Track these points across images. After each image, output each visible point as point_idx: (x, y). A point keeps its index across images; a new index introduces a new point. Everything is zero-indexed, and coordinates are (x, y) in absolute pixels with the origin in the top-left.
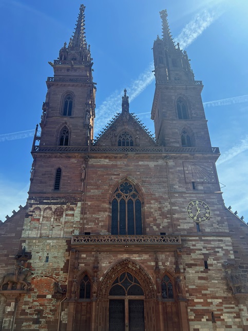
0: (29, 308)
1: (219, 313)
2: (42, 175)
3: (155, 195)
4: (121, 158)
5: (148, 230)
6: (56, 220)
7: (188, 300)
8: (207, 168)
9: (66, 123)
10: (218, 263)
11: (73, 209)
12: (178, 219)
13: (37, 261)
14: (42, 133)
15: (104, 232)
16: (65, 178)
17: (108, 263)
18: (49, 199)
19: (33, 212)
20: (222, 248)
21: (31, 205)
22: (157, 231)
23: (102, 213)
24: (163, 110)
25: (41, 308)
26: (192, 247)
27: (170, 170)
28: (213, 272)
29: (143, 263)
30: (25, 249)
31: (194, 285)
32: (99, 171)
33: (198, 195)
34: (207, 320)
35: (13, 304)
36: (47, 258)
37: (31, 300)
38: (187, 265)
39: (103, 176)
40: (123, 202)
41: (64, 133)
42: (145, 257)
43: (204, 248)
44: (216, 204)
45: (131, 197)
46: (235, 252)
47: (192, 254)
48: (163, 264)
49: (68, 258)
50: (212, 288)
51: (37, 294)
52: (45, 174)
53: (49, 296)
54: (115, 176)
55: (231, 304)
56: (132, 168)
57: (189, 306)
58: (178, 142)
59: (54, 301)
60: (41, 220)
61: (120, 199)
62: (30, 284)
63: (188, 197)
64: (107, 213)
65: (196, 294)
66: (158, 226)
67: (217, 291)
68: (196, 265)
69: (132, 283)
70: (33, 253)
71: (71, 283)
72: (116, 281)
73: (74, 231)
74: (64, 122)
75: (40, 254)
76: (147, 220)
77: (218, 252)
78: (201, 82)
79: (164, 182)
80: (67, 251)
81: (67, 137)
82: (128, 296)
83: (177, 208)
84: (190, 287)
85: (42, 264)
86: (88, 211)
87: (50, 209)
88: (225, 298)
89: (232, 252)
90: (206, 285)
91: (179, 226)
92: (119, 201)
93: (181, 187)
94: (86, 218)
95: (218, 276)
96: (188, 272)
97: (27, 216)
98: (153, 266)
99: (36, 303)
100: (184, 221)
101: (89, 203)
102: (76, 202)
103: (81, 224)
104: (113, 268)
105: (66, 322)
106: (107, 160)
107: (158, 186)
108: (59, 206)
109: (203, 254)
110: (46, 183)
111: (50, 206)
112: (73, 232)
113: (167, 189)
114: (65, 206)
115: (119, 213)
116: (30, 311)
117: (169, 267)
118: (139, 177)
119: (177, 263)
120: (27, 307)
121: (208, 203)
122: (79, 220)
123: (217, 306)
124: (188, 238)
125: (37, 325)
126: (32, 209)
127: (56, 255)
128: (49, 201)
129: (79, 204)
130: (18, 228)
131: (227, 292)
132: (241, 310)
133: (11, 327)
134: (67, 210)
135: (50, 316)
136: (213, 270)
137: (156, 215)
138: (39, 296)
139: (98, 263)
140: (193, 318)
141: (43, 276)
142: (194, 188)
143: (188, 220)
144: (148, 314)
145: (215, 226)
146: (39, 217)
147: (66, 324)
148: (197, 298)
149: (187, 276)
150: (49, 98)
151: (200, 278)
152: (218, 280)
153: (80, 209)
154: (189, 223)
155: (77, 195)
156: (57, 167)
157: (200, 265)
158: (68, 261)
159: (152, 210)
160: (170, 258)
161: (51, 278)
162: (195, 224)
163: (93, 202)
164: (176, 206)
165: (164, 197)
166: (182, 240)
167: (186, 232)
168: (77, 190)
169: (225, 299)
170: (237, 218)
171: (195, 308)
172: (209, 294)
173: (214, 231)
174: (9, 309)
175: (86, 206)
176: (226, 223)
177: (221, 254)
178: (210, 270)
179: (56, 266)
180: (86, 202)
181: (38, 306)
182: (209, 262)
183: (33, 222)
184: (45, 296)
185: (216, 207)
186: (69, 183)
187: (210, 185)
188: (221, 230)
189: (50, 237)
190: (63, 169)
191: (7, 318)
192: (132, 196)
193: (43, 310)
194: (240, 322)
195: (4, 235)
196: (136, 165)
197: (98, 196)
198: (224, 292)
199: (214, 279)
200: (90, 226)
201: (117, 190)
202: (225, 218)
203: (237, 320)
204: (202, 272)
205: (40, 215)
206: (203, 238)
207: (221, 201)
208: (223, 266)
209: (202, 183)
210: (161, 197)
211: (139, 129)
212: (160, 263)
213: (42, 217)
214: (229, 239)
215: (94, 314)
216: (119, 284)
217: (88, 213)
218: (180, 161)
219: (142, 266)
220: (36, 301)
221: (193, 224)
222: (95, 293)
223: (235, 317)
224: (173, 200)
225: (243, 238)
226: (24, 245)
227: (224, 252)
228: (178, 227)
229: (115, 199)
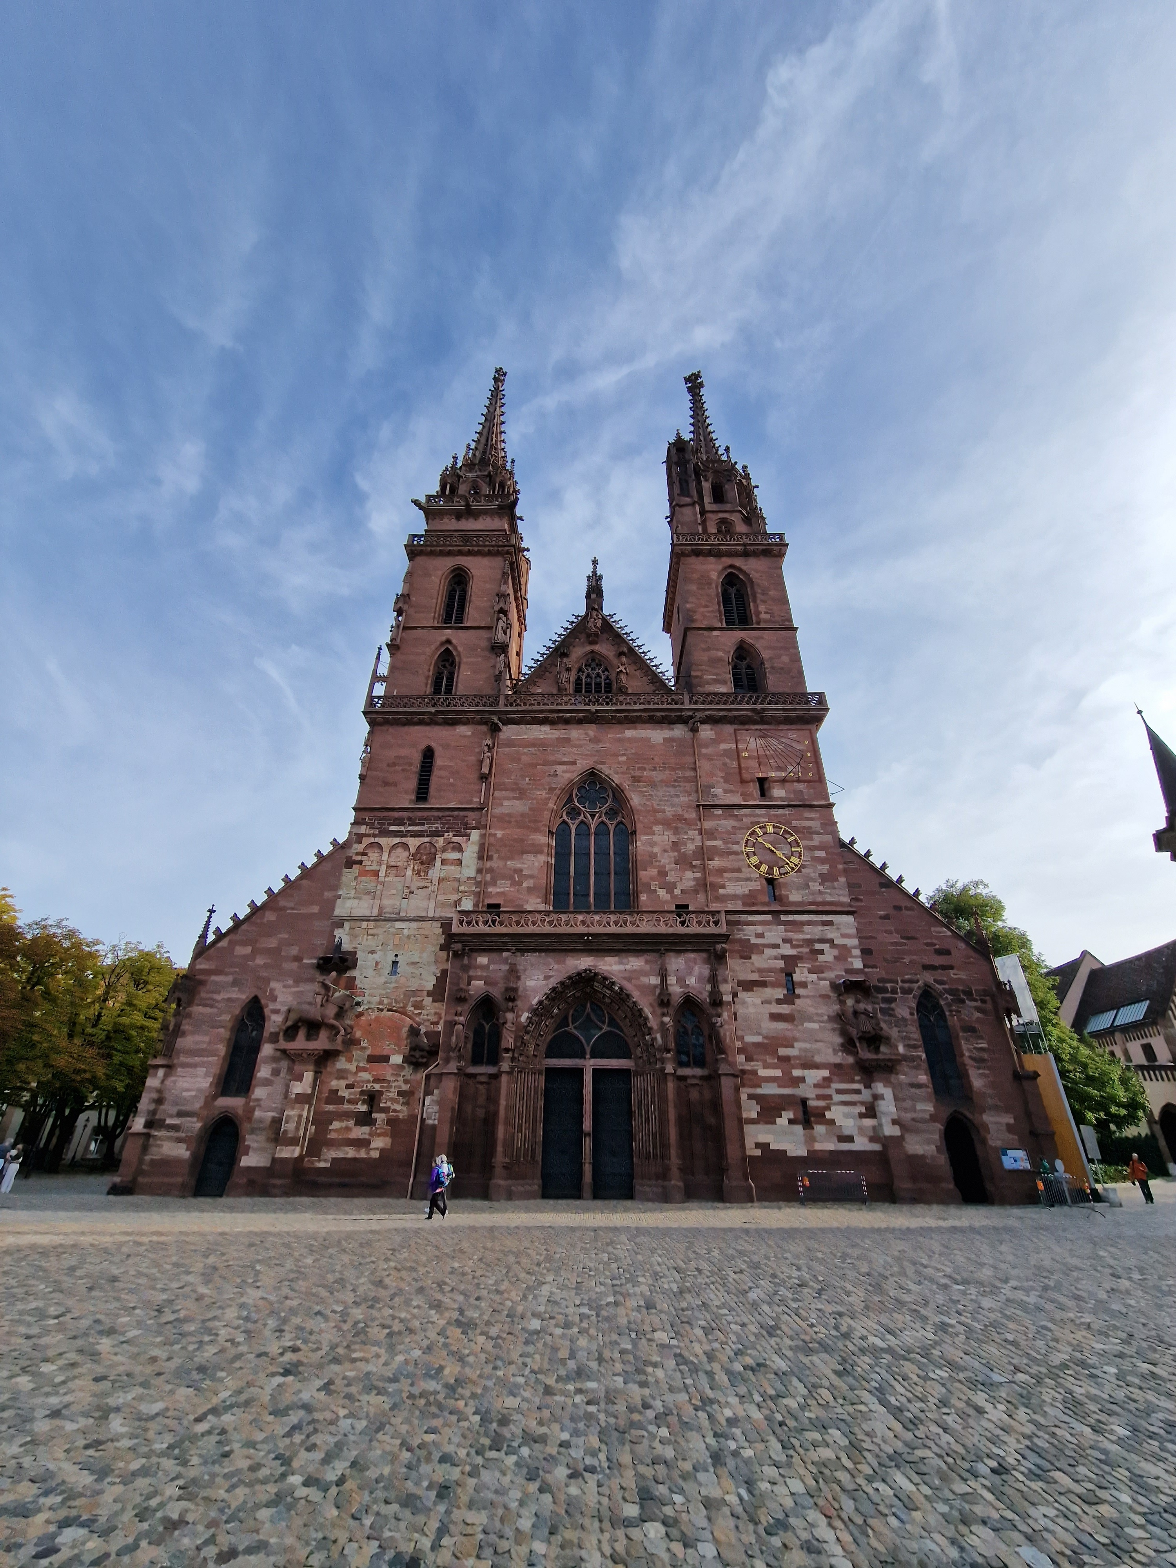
0: (349, 1087)
1: (821, 1103)
2: (388, 765)
3: (664, 811)
4: (580, 722)
5: (643, 897)
6: (419, 873)
7: (743, 1072)
8: (794, 745)
9: (448, 641)
10: (820, 979)
11: (459, 848)
12: (721, 871)
13: (370, 972)
14: (393, 668)
15: (534, 903)
16: (443, 773)
17: (541, 977)
18: (403, 824)
19: (364, 854)
20: (831, 941)
21: (359, 838)
22: (667, 902)
23: (531, 857)
24: (688, 606)
25: (377, 1087)
26: (754, 941)
27: (704, 751)
28: (808, 1001)
29: (629, 980)
30: (341, 944)
31: (759, 1034)
32: (524, 754)
33: (773, 812)
34: (791, 1122)
35: (309, 1076)
36: (395, 963)
37: (353, 1067)
38: (740, 983)
39: (534, 766)
40: (583, 831)
41: (444, 666)
42: (635, 963)
43: (785, 941)
44: (818, 833)
45: (603, 818)
46: (866, 952)
47: (754, 957)
48: (681, 981)
49: (445, 967)
50: (804, 1041)
51: (368, 1052)
52: (394, 764)
53: (397, 1059)
54: (563, 767)
55: (853, 1081)
56: (607, 745)
57: (743, 1086)
58: (724, 682)
59: (408, 1072)
60: (382, 874)
61: (577, 822)
62: (352, 1027)
63: (746, 816)
64: (542, 858)
65: (762, 1057)
66: (670, 888)
67: (818, 1051)
68: (763, 984)
69: (601, 1029)
70: (359, 955)
71: (451, 1025)
72: (564, 1022)
73: (460, 899)
74: (444, 638)
75: (377, 957)
76: (642, 874)
77: (822, 952)
78: (781, 536)
79: (686, 780)
80: (442, 948)
81: (452, 674)
82: (592, 1061)
83: (718, 843)
84: (750, 1039)
85: (382, 980)
86: (497, 851)
87: (405, 846)
88: (838, 1066)
89: (857, 952)
90: (788, 1034)
91: (724, 887)
92: (573, 828)
93: (731, 791)
94: (490, 870)
95: (820, 1011)
96: (744, 1003)
97: (350, 863)
98: (656, 986)
99: (365, 1076)
100: (736, 875)
101: (499, 834)
102: (468, 831)
103: (477, 884)
104: (554, 989)
105: (436, 1122)
106: (546, 728)
107: (671, 790)
108: (427, 839)
109: (784, 957)
110: (395, 784)
111: (404, 840)
112: (457, 903)
113: (694, 797)
114: (440, 842)
115: (573, 858)
116: (350, 1094)
117: (693, 988)
118: (625, 768)
119: (713, 980)
120: (343, 1083)
121: (797, 830)
122: (472, 873)
123: (816, 1086)
124: (744, 918)
125: (366, 1129)
126: (360, 848)
127: (417, 960)
128: (402, 828)
129: (475, 835)
130: (326, 894)
131: (843, 1051)
132: (876, 1097)
133: (301, 1133)
134: (444, 850)
135: (398, 1107)
136: (807, 997)
137: (667, 860)
138: (372, 1059)
139: (519, 978)
140: (754, 1115)
141: (382, 1010)
142: (763, 794)
143: (746, 873)
144: (640, 1103)
145: (815, 886)
146: (377, 868)
147: (434, 1127)
148: (766, 1066)
149: (741, 1011)
150: (411, 585)
151: (775, 1017)
152: (822, 1022)
153: (476, 848)
154: (748, 879)
155: (470, 813)
156: (423, 746)
157: (774, 985)
158: (444, 972)
159: (656, 850)
160: (696, 968)
161: (402, 1013)
162: (765, 882)
163: (508, 832)
164: (715, 839)
165: (686, 816)
166: (728, 923)
167: (740, 902)
168: (471, 802)
169: (837, 1069)
170: (872, 867)
171: (759, 1091)
172: (796, 1057)
173: (810, 899)
174: (298, 1088)
175: (492, 839)
176: (842, 880)
177: (829, 956)
178: (799, 996)
179: (414, 985)
180: (492, 831)
181: (369, 1081)
182: (796, 977)
183: (363, 879)
184: (386, 1059)
185: (816, 840)
186: (452, 785)
187: (801, 786)
188: (828, 898)
189: (403, 914)
190: (438, 751)
191: (293, 1109)
192: (606, 813)
193: (380, 1093)
194: (874, 1128)
195: (293, 909)
196: (620, 740)
197: (523, 815)
198: (835, 1052)
199: (810, 1019)
200: (499, 891)
201: (570, 799)
202: (840, 867)
203: (869, 1122)
204: (779, 1001)
205: (380, 863)
206: (783, 918)
207: (831, 825)
208: (834, 986)
209: (783, 781)
210: (679, 818)
211: (625, 650)
212: (672, 980)
213: (384, 867)
214: (850, 919)
215: (503, 1102)
216: (571, 1028)
217: (496, 856)
218: (729, 729)
219: (629, 987)
220: (364, 1069)
221: (758, 883)
222: (507, 1050)
223: (862, 1116)
224: (708, 825)
225: (886, 917)
226: (338, 933)
227: (835, 952)
228: (721, 891)
229: (564, 822)
